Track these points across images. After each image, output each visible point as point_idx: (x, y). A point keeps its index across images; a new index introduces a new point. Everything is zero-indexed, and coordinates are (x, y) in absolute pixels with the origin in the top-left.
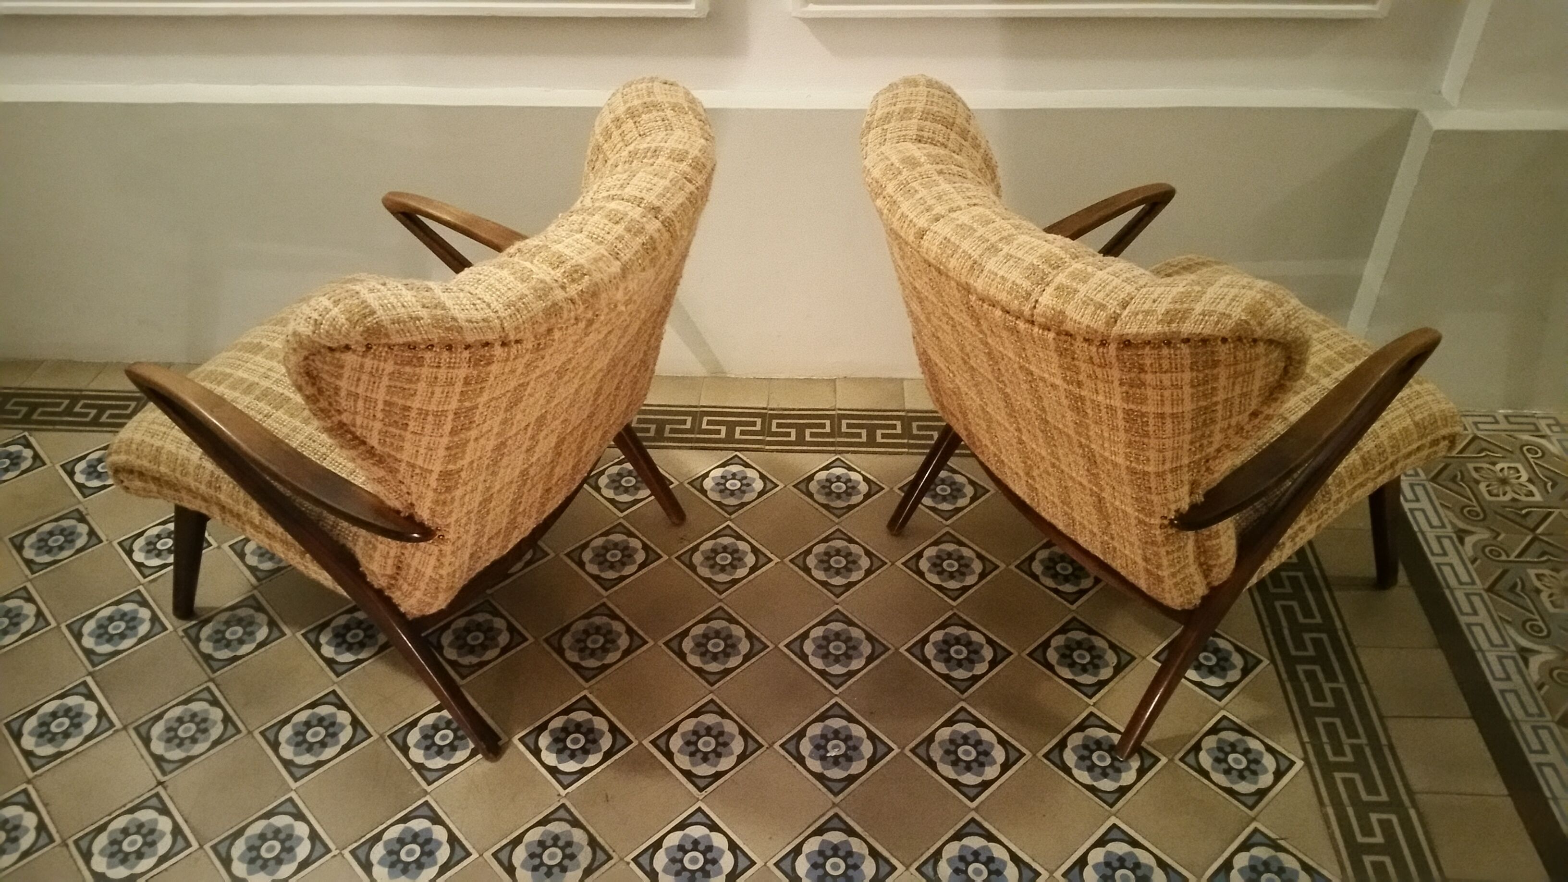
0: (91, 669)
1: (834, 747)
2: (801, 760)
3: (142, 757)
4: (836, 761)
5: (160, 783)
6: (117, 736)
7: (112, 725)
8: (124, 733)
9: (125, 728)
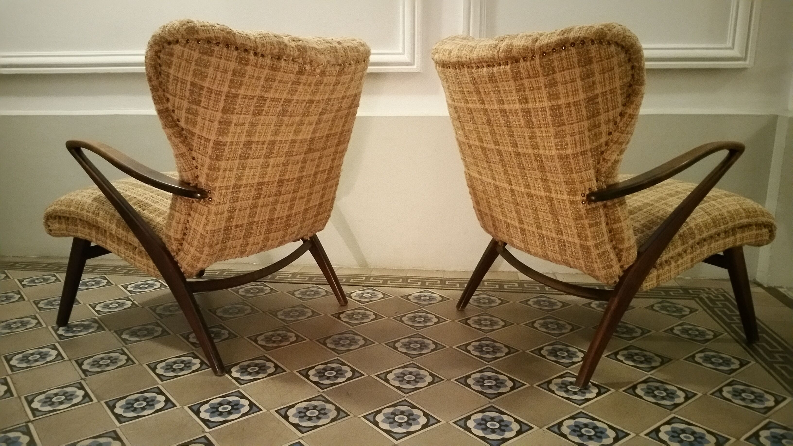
0: (59, 340)
1: (488, 382)
2: (469, 386)
3: (76, 370)
4: (490, 387)
5: (82, 379)
6: (64, 362)
7: (63, 358)
8: (69, 362)
9: (70, 360)
